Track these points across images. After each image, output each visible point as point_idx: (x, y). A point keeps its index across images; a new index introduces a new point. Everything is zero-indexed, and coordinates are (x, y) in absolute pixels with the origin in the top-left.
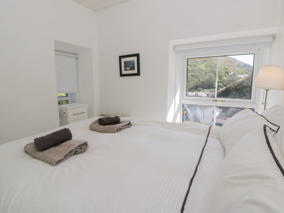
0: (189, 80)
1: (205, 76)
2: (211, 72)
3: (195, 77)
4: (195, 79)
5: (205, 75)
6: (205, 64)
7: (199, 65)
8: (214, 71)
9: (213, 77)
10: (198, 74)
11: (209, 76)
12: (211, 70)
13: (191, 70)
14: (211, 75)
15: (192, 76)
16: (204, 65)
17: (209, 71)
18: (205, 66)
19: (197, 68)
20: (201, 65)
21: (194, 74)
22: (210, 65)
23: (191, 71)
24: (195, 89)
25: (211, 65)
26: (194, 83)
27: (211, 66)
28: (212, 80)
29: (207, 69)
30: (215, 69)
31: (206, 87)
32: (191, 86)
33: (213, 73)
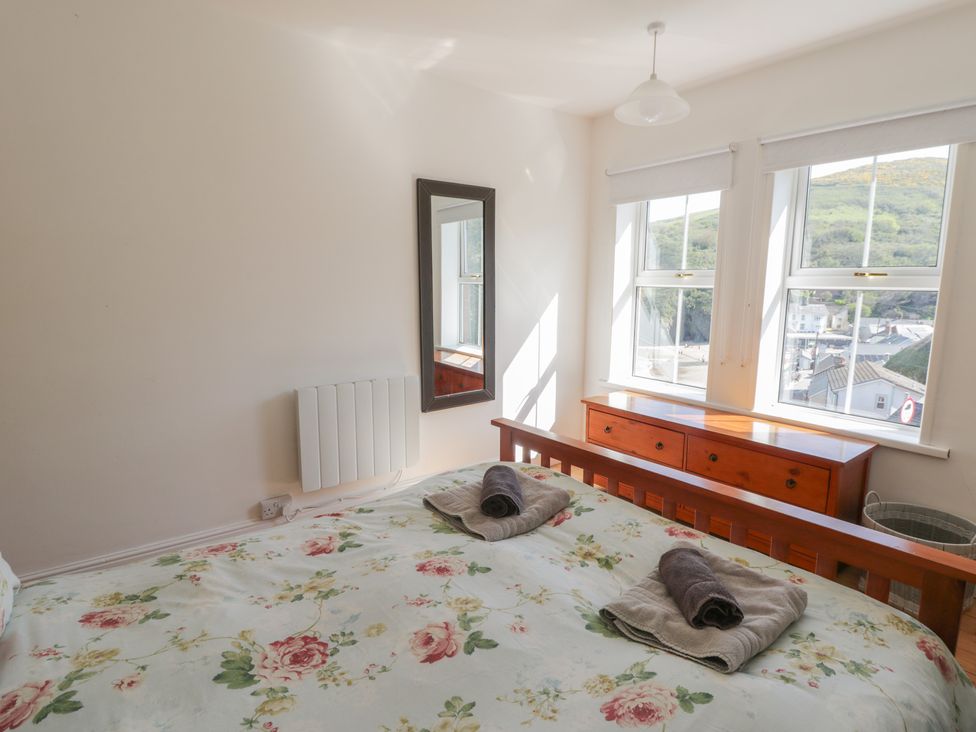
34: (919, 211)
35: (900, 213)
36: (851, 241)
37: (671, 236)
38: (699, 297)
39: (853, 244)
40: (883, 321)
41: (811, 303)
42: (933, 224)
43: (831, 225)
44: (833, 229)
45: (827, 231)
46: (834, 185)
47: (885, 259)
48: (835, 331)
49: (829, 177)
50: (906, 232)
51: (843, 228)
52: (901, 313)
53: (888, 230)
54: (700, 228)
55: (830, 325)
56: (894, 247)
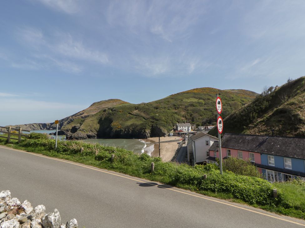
0: (202, 113)
2: (226, 105)
3: (208, 110)
4: (209, 113)
8: (229, 104)
9: (229, 110)
10: (212, 108)
12: (226, 103)
13: (204, 103)
14: (226, 108)
15: (205, 109)
17: (224, 104)
19: (211, 101)
21: (206, 108)
22: (225, 98)
23: (205, 104)
24: (208, 123)
25: (226, 98)
26: (208, 116)
28: (228, 113)
32: (204, 121)
33: (228, 106)
34: (208, 99)
35: (204, 100)
36: (194, 106)
37: (147, 106)
38: (156, 123)
39: (194, 107)
40: (204, 127)
41: (186, 123)
44: (189, 104)
45: (188, 104)
46: (188, 93)
47: (202, 111)
48: (194, 131)
50: (206, 104)
51: (192, 103)
53: (202, 104)
54: (155, 104)
55: (192, 129)
56: (204, 108)
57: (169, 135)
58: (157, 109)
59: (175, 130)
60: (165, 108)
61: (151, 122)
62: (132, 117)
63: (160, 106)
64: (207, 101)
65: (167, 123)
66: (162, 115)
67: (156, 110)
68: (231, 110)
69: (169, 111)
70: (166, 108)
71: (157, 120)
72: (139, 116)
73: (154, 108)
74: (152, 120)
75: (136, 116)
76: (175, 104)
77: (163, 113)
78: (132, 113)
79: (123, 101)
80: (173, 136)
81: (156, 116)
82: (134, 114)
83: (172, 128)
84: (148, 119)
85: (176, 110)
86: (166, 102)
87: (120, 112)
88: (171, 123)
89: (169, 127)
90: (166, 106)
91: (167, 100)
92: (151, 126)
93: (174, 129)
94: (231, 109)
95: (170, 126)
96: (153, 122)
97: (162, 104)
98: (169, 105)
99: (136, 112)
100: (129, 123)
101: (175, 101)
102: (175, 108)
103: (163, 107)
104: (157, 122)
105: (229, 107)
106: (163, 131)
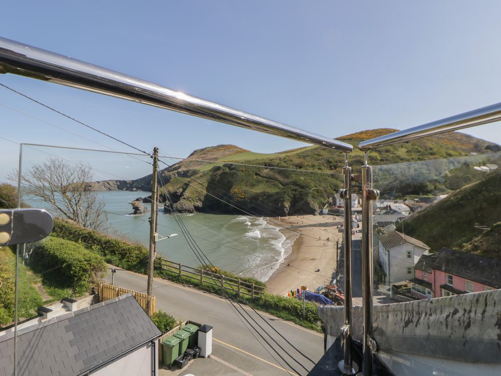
1: (408, 170)
5: (408, 168)
6: (407, 148)
7: (395, 149)
9: (424, 171)
11: (416, 170)
13: (380, 158)
16: (404, 150)
18: (406, 150)
19: (391, 155)
20: (399, 149)
22: (417, 149)
23: (381, 160)
24: (387, 194)
25: (420, 149)
26: (386, 183)
27: (419, 152)
28: (422, 177)
29: (410, 157)
30: (427, 156)
31: (410, 190)
34: (387, 151)
35: (379, 152)
37: (285, 162)
38: (301, 192)
42: (393, 157)
43: (353, 157)
44: (354, 159)
45: (352, 160)
46: (352, 139)
49: (348, 136)
51: (358, 159)
52: (387, 197)
53: (376, 159)
54: (297, 158)
55: (359, 203)
56: (379, 167)
57: (321, 213)
58: (300, 167)
59: (330, 204)
60: (313, 166)
61: (293, 190)
62: (261, 181)
63: (306, 164)
64: (385, 155)
65: (318, 192)
66: (310, 178)
67: (299, 170)
68: (428, 172)
69: (320, 172)
70: (315, 166)
71: (302, 187)
72: (272, 179)
73: (296, 166)
74: (294, 187)
75: (268, 178)
76: (331, 160)
77: (311, 176)
78: (260, 173)
79: (241, 149)
80: (328, 214)
81: (300, 180)
82: (265, 175)
83: (326, 201)
84: (288, 184)
85: (332, 169)
86: (315, 156)
87: (242, 171)
88: (324, 193)
89: (322, 199)
90: (316, 163)
91: (316, 153)
92: (292, 196)
93: (328, 202)
94: (428, 170)
95: (323, 197)
96: (295, 190)
97: (308, 158)
98: (321, 162)
99: (266, 171)
100: (257, 190)
101: (330, 155)
102: (330, 167)
103: (311, 165)
104: (301, 190)
105: (425, 166)
106: (312, 206)
